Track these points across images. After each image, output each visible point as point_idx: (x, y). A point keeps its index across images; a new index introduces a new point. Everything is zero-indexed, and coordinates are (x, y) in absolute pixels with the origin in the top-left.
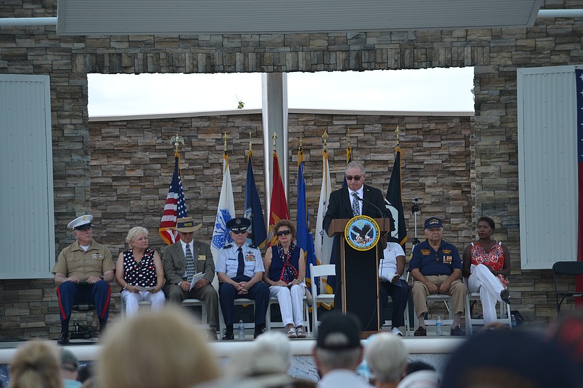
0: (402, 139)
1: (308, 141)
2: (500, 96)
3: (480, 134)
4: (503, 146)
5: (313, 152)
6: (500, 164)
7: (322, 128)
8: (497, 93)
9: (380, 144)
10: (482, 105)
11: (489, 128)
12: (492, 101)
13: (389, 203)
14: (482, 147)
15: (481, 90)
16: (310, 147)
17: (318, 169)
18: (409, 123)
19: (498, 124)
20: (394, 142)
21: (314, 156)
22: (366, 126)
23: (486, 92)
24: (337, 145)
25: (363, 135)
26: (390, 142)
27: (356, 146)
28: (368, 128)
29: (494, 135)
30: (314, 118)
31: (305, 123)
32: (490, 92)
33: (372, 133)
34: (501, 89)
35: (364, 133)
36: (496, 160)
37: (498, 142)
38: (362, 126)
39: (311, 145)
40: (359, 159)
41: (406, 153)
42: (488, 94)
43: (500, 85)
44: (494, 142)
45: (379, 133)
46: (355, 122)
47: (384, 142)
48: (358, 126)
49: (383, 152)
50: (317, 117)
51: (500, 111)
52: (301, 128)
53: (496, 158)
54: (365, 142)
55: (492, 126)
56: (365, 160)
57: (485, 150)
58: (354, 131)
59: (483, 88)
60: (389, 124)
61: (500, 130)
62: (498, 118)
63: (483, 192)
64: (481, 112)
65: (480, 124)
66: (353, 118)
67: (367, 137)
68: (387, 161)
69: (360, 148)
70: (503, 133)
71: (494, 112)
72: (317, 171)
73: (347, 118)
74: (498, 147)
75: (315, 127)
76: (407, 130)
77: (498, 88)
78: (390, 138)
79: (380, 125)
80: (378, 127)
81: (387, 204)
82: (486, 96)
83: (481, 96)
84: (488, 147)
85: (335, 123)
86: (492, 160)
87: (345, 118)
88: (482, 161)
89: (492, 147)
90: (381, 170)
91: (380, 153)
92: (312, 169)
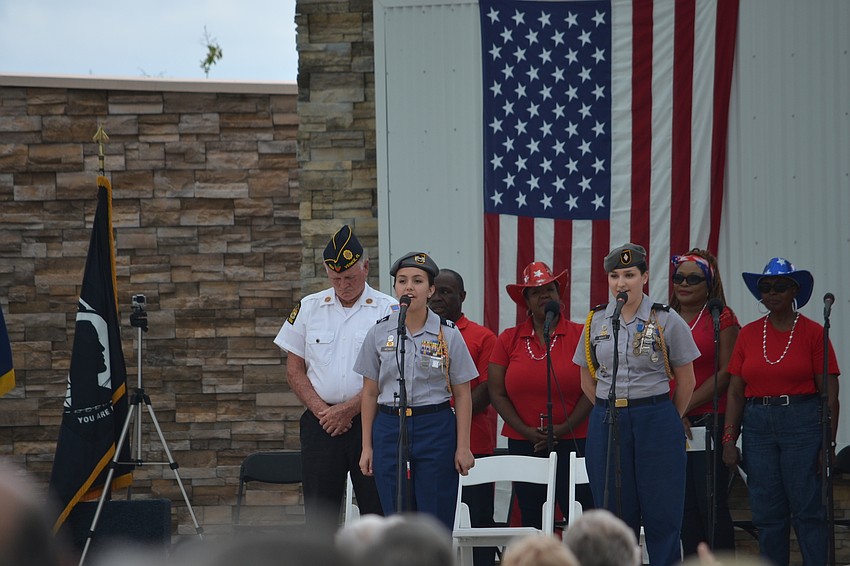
0: (264, 149)
1: (50, 152)
2: (353, 55)
3: (308, 143)
4: (359, 174)
5: (63, 179)
6: (352, 214)
7: (82, 122)
8: (344, 48)
9: (216, 159)
10: (313, 78)
11: (329, 130)
12: (335, 69)
13: (88, 307)
14: (315, 176)
15: (311, 41)
16: (54, 167)
17: (75, 219)
18: (280, 112)
19: (348, 120)
20: (246, 156)
21: (65, 188)
22: (184, 118)
23: (321, 47)
24: (117, 162)
25: (176, 138)
26: (239, 155)
27: (160, 164)
28: (189, 123)
29: (339, 147)
30: (63, 98)
31: (44, 111)
32: (331, 46)
33: (198, 135)
34: (354, 38)
35: (181, 135)
36: (345, 205)
37: (348, 164)
38: (175, 118)
39: (58, 161)
40: (168, 194)
41: (275, 181)
42: (325, 50)
43: (352, 30)
44: (340, 164)
45: (213, 135)
46: (159, 109)
47: (225, 156)
48: (165, 118)
49: (221, 179)
50: (72, 97)
51: (352, 91)
52: (34, 122)
53: (344, 200)
54: (181, 155)
55: (334, 126)
56: (183, 200)
57: (320, 182)
58: (157, 130)
59: (314, 37)
60: (237, 114)
61: (351, 135)
62: (348, 107)
63: (316, 280)
64: (313, 95)
65: (309, 122)
66: (153, 98)
67: (186, 144)
68: (232, 200)
69: (171, 171)
70: (360, 143)
71: (340, 93)
72: (73, 223)
73: (141, 98)
74: (348, 175)
75: (66, 120)
76: (276, 127)
77: (347, 38)
78: (238, 145)
79: (216, 117)
80: (211, 121)
81: (83, 309)
82: (322, 56)
83: (312, 57)
84: (329, 175)
85: (113, 109)
86: (337, 205)
87: (135, 98)
88: (315, 206)
89: (336, 175)
90: (219, 221)
91: (216, 181)
92: (61, 218)
